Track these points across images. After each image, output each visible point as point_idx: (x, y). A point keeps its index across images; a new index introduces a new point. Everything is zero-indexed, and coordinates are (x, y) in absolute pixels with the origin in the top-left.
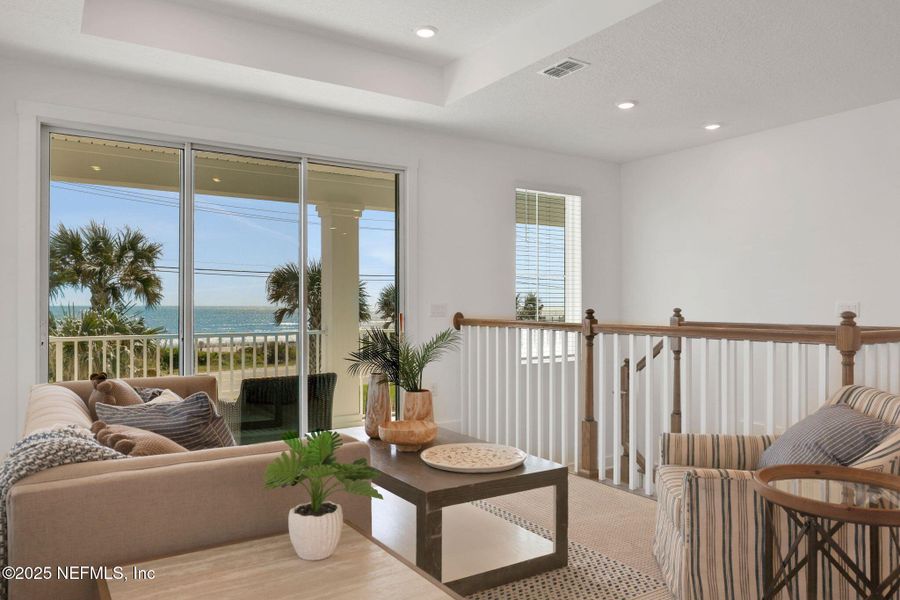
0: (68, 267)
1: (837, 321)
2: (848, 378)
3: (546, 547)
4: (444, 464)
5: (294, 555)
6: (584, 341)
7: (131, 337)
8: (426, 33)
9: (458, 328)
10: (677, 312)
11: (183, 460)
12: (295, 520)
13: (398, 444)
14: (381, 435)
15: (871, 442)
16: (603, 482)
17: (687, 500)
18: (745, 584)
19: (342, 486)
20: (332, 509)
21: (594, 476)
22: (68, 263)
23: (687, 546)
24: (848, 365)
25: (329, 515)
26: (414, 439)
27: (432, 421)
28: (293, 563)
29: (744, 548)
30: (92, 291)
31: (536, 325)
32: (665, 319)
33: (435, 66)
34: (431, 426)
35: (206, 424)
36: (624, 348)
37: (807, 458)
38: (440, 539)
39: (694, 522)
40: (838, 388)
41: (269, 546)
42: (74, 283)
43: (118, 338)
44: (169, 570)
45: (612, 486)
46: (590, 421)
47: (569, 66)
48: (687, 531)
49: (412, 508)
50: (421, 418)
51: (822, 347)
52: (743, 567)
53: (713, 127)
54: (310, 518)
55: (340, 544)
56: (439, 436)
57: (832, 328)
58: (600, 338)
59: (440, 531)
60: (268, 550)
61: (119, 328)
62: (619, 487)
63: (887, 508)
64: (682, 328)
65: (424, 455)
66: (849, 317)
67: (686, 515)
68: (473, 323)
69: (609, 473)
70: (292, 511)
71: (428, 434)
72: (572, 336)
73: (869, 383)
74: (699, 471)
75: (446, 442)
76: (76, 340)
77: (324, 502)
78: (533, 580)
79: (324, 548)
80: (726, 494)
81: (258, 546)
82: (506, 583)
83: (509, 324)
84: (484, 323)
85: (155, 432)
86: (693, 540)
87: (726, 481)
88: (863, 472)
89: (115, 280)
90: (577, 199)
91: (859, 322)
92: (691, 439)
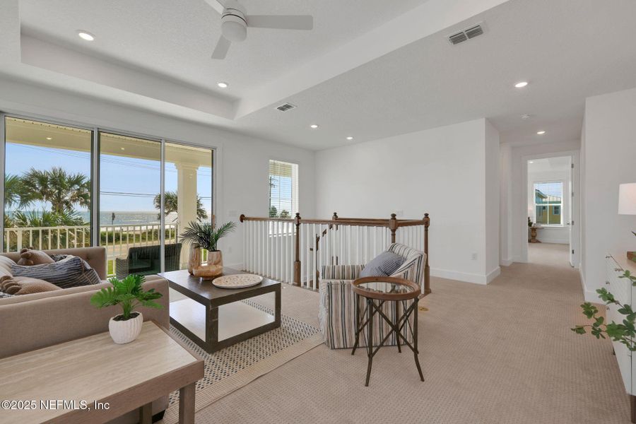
0: (37, 191)
1: (390, 217)
2: (393, 241)
3: (271, 319)
4: (223, 285)
5: (113, 342)
6: (295, 227)
7: (75, 227)
8: (223, 85)
9: (242, 221)
10: (335, 214)
11: (58, 294)
12: (112, 324)
13: (202, 277)
14: (194, 273)
15: (398, 265)
16: (303, 287)
17: (328, 294)
18: (350, 328)
19: (141, 304)
20: (135, 315)
21: (299, 285)
22: (37, 188)
23: (328, 314)
24: (394, 235)
25: (132, 319)
26: (210, 274)
27: (222, 265)
28: (111, 346)
29: (350, 313)
30: (53, 203)
31: (286, 220)
32: (330, 217)
33: (229, 102)
34: (220, 267)
35: (81, 274)
36: (317, 230)
37: (376, 274)
38: (217, 321)
39: (330, 304)
40: (390, 244)
41: (100, 338)
42: (41, 199)
43: (67, 228)
44: (27, 360)
45: (312, 290)
46: (298, 261)
47: (288, 107)
48: (328, 308)
49: (204, 307)
50: (215, 264)
51: (384, 228)
52: (349, 320)
53: (350, 138)
54: (121, 322)
55: (141, 333)
56: (224, 271)
57: (388, 220)
58: (302, 226)
59: (217, 317)
60: (99, 341)
61: (67, 222)
62: (309, 289)
63: (402, 293)
64: (338, 221)
65: (215, 282)
66: (394, 216)
67: (327, 301)
68: (249, 219)
69: (305, 284)
70: (112, 319)
71: (217, 271)
72: (291, 224)
73: (401, 242)
74: (333, 281)
75: (227, 274)
76: (40, 229)
77: (131, 313)
78: (264, 335)
79: (129, 337)
80: (343, 291)
81: (94, 338)
82: (251, 338)
83: (265, 220)
84: (253, 219)
85: (45, 280)
86: (330, 311)
87: (343, 285)
88: (394, 278)
89: (67, 198)
90: (297, 166)
91: (397, 218)
92: (343, 268)
